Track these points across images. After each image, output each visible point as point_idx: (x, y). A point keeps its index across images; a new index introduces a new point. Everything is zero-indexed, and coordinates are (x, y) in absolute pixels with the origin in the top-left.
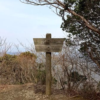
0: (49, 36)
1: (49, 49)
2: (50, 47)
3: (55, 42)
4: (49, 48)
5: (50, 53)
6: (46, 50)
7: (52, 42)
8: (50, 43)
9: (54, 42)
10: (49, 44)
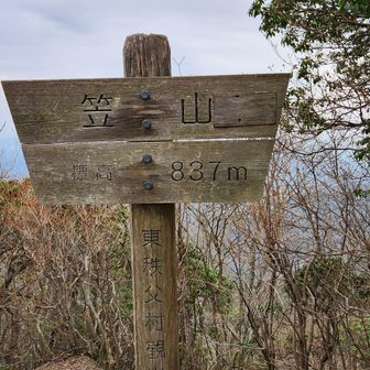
0: (146, 54)
1: (146, 173)
2: (158, 160)
3: (204, 109)
4: (148, 162)
5: (168, 211)
6: (120, 182)
7: (176, 107)
8: (155, 124)
9: (190, 109)
10: (149, 131)
